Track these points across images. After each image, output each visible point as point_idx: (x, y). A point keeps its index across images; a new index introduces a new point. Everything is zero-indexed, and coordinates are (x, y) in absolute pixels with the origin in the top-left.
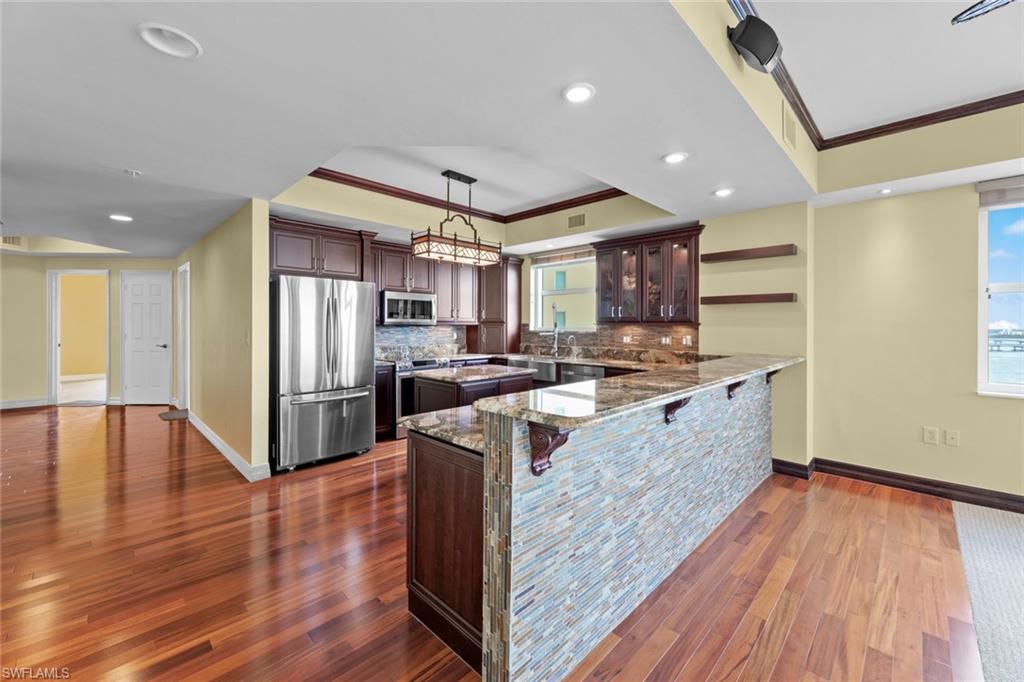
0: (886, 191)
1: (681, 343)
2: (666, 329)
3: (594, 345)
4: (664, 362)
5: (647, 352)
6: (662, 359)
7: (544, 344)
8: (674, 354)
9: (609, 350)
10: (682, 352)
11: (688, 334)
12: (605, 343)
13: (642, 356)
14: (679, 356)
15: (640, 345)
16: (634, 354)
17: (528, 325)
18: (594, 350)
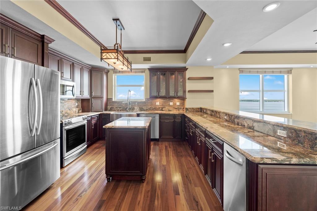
0: (228, 67)
1: (176, 104)
2: (171, 100)
3: (144, 106)
4: (171, 111)
5: (165, 107)
6: (170, 110)
7: (120, 106)
8: (174, 108)
9: (151, 108)
10: (177, 107)
11: (178, 102)
12: (149, 105)
13: (163, 109)
14: (176, 108)
15: (163, 105)
16: (160, 108)
17: (112, 99)
18: (145, 108)
